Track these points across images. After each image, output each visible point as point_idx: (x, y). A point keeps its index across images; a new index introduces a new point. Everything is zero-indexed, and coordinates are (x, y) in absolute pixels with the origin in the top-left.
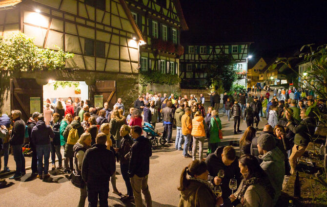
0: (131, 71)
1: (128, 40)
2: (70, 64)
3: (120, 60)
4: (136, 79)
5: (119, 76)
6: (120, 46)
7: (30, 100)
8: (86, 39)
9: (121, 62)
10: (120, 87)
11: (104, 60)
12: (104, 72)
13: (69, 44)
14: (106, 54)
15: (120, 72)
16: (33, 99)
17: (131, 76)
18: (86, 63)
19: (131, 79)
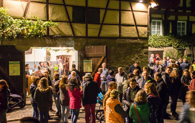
0: (136, 36)
1: (132, 4)
2: (55, 31)
3: (120, 25)
4: (143, 44)
5: (118, 41)
6: (121, 11)
7: (9, 64)
8: (74, 7)
9: (122, 27)
10: (121, 52)
11: (98, 26)
12: (99, 37)
13: (53, 13)
14: (101, 20)
15: (120, 37)
16: (12, 63)
17: (136, 41)
18: (74, 30)
19: (136, 44)
